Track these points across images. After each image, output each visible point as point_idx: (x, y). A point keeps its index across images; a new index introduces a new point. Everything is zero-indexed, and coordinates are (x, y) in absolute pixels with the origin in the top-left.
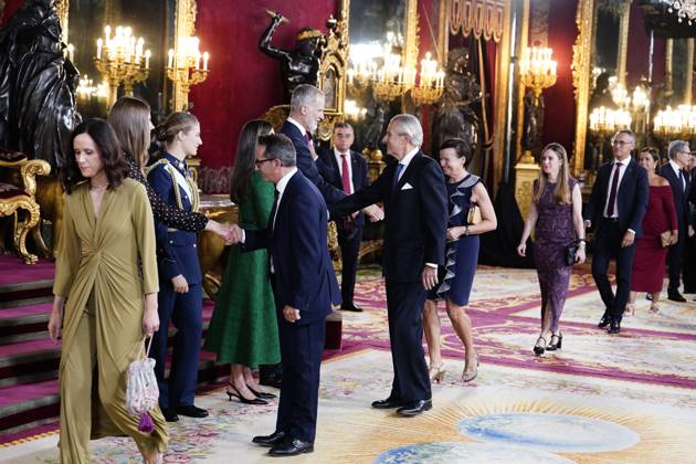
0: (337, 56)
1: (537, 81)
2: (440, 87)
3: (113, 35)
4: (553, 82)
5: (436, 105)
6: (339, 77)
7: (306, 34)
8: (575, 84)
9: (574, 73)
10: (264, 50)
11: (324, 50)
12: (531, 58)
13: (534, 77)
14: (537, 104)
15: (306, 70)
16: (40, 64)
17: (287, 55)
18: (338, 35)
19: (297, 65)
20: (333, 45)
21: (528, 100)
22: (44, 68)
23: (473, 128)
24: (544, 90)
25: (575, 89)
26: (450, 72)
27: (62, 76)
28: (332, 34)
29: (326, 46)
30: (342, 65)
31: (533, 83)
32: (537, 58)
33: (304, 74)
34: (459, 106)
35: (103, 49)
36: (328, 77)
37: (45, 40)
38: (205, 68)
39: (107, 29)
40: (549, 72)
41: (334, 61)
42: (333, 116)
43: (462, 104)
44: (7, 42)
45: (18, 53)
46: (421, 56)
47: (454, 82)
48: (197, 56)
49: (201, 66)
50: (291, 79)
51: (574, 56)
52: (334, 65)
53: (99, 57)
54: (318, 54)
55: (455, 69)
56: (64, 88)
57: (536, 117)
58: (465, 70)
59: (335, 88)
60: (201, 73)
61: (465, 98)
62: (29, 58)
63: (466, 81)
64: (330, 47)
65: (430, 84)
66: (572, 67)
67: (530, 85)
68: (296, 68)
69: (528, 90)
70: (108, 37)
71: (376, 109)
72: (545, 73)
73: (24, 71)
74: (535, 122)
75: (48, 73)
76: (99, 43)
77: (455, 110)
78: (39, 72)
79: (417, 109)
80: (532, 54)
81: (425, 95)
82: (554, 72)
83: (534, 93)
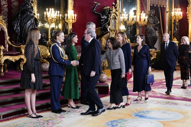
0: (115, 13)
1: (177, 17)
2: (146, 20)
3: (49, 11)
4: (182, 18)
5: (146, 26)
6: (116, 19)
7: (105, 8)
8: (188, 18)
9: (188, 15)
10: (94, 13)
11: (111, 12)
12: (175, 11)
13: (176, 17)
14: (177, 24)
15: (106, 18)
16: (27, 19)
17: (100, 14)
18: (116, 8)
19: (103, 16)
20: (114, 10)
21: (174, 23)
22: (29, 21)
23: (157, 32)
24: (179, 20)
25: (188, 19)
26: (150, 16)
27: (34, 22)
28: (114, 7)
29: (112, 11)
30: (117, 16)
31: (176, 18)
32: (177, 11)
33: (105, 19)
34: (152, 26)
35: (46, 15)
36: (113, 19)
37: (29, 13)
38: (76, 19)
39: (47, 9)
40: (180, 15)
41: (114, 15)
42: (115, 30)
43: (153, 25)
44: (18, 14)
45: (21, 17)
46: (141, 12)
47: (151, 19)
48: (73, 15)
49: (75, 18)
50: (102, 20)
51: (188, 10)
52: (115, 16)
53: (45, 17)
54: (110, 13)
55: (151, 16)
56: (34, 25)
57: (177, 28)
58: (154, 16)
59: (115, 22)
60: (75, 20)
61: (154, 23)
62: (24, 18)
63: (154, 19)
64: (113, 11)
65: (143, 20)
66: (187, 13)
67: (175, 19)
68: (103, 17)
69: (175, 20)
70: (47, 11)
71: (128, 28)
72: (179, 15)
73: (23, 21)
74: (177, 29)
75: (30, 21)
76: (45, 13)
77: (152, 27)
78: (27, 21)
79: (140, 27)
80: (175, 10)
81: (142, 23)
82: (181, 15)
83: (176, 21)
